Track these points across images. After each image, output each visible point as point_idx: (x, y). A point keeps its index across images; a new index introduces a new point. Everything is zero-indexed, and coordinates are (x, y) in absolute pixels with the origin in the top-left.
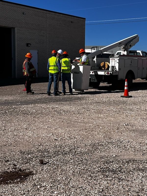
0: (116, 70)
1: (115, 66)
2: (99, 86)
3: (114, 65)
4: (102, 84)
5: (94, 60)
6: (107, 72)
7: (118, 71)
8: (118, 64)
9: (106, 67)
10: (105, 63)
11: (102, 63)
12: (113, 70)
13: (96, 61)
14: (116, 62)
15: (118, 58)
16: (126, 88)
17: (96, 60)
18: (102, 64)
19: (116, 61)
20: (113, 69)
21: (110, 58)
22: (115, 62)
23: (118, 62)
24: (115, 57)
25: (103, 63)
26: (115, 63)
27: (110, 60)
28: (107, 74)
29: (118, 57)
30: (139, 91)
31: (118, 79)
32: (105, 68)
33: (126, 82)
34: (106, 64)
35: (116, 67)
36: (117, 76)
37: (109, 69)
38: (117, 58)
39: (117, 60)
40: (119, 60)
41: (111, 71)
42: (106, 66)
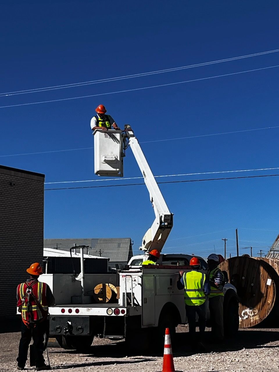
0: (135, 302)
1: (133, 294)
2: (92, 345)
3: (131, 291)
4: (97, 341)
5: (77, 279)
6: (113, 309)
7: (141, 305)
8: (140, 287)
9: (109, 296)
10: (104, 286)
11: (99, 285)
12: (129, 304)
13: (82, 280)
14: (136, 283)
15: (141, 274)
16: (166, 351)
17: (84, 278)
18: (97, 290)
19: (135, 280)
20: (129, 301)
21: (121, 274)
22: (133, 282)
23: (140, 282)
24: (130, 270)
25: (101, 286)
26: (134, 285)
27: (121, 277)
28: (113, 315)
29: (139, 270)
30: (194, 357)
31: (142, 327)
32: (105, 297)
33: (166, 337)
34: (107, 289)
35: (135, 296)
36: (138, 318)
37: (117, 302)
38: (138, 272)
39: (137, 277)
40: (142, 277)
41: (123, 306)
42: (107, 294)
